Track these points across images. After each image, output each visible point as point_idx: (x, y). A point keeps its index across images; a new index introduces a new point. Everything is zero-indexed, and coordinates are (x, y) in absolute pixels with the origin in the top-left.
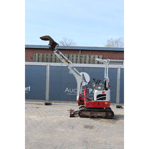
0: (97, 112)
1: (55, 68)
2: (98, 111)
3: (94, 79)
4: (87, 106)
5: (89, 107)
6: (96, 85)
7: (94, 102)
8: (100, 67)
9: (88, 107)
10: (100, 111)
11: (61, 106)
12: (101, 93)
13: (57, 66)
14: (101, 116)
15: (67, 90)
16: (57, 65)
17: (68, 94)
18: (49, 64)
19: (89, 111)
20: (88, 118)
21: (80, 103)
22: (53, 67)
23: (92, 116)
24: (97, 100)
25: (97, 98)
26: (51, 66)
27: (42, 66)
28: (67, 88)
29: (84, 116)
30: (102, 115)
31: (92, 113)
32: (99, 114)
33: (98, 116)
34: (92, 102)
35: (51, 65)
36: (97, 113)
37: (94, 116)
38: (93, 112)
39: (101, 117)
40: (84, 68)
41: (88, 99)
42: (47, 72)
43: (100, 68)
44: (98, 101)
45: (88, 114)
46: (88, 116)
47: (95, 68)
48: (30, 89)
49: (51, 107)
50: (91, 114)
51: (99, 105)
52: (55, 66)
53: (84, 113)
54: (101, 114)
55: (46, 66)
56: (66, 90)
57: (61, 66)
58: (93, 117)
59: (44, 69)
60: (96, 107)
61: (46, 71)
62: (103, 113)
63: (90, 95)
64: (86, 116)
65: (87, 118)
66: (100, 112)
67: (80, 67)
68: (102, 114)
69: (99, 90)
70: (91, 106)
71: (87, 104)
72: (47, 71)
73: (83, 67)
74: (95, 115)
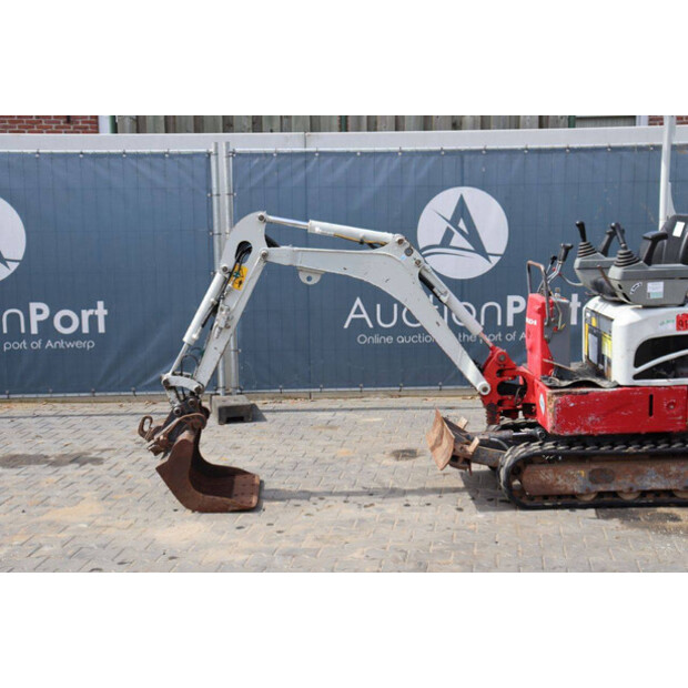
0: (640, 467)
1: (268, 169)
2: (646, 453)
3: (581, 227)
4: (565, 427)
5: (583, 432)
6: (632, 269)
7: (612, 396)
8: (576, 145)
9: (576, 432)
10: (655, 457)
11: (329, 425)
12: (670, 329)
13: (280, 155)
14: (670, 493)
15: (358, 311)
16: (280, 150)
17: (367, 340)
18: (228, 144)
19: (580, 459)
20: (579, 512)
21: (500, 403)
22: (256, 161)
23: (600, 494)
24: (637, 377)
25: (637, 364)
26: (239, 155)
27: (180, 155)
28: (358, 302)
29: (546, 497)
30: (672, 484)
31: (602, 471)
32: (653, 479)
33: (644, 493)
34: (600, 394)
35: (238, 150)
36: (638, 473)
37: (614, 494)
38: (606, 466)
39: (665, 498)
40: (466, 157)
41: (562, 374)
42: (215, 199)
43: (573, 150)
44: (645, 389)
45: (575, 479)
46: (573, 496)
47: (539, 151)
48: (105, 316)
49: (263, 432)
50: (594, 478)
51: (651, 414)
52: (271, 154)
53: (546, 476)
54: (667, 475)
55: (209, 154)
56: (352, 315)
57: (303, 149)
58: (607, 503)
59: (193, 176)
60: (628, 431)
61: (210, 191)
62: (683, 470)
63: (513, 337)
64: (560, 496)
65: (572, 507)
66: (659, 465)
67: (437, 153)
68: (677, 475)
69: (646, 307)
70: (593, 423)
71: (564, 414)
72: (215, 192)
73: (460, 154)
74: (625, 488)
